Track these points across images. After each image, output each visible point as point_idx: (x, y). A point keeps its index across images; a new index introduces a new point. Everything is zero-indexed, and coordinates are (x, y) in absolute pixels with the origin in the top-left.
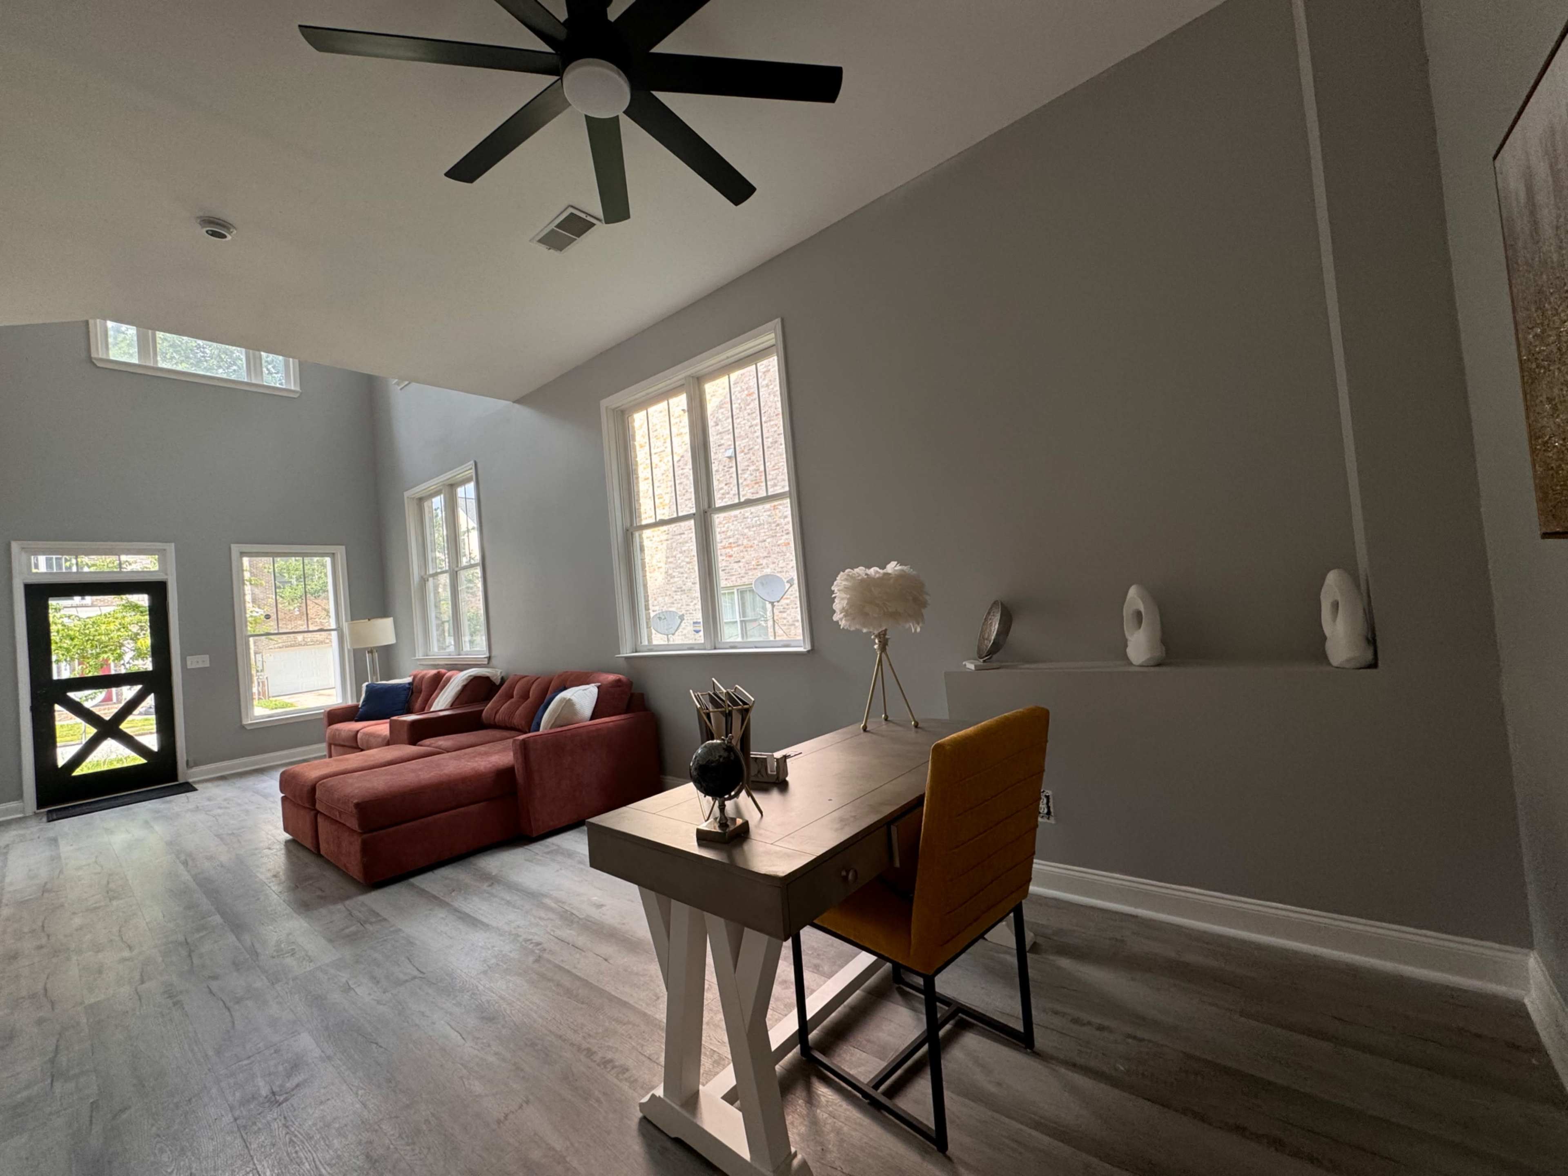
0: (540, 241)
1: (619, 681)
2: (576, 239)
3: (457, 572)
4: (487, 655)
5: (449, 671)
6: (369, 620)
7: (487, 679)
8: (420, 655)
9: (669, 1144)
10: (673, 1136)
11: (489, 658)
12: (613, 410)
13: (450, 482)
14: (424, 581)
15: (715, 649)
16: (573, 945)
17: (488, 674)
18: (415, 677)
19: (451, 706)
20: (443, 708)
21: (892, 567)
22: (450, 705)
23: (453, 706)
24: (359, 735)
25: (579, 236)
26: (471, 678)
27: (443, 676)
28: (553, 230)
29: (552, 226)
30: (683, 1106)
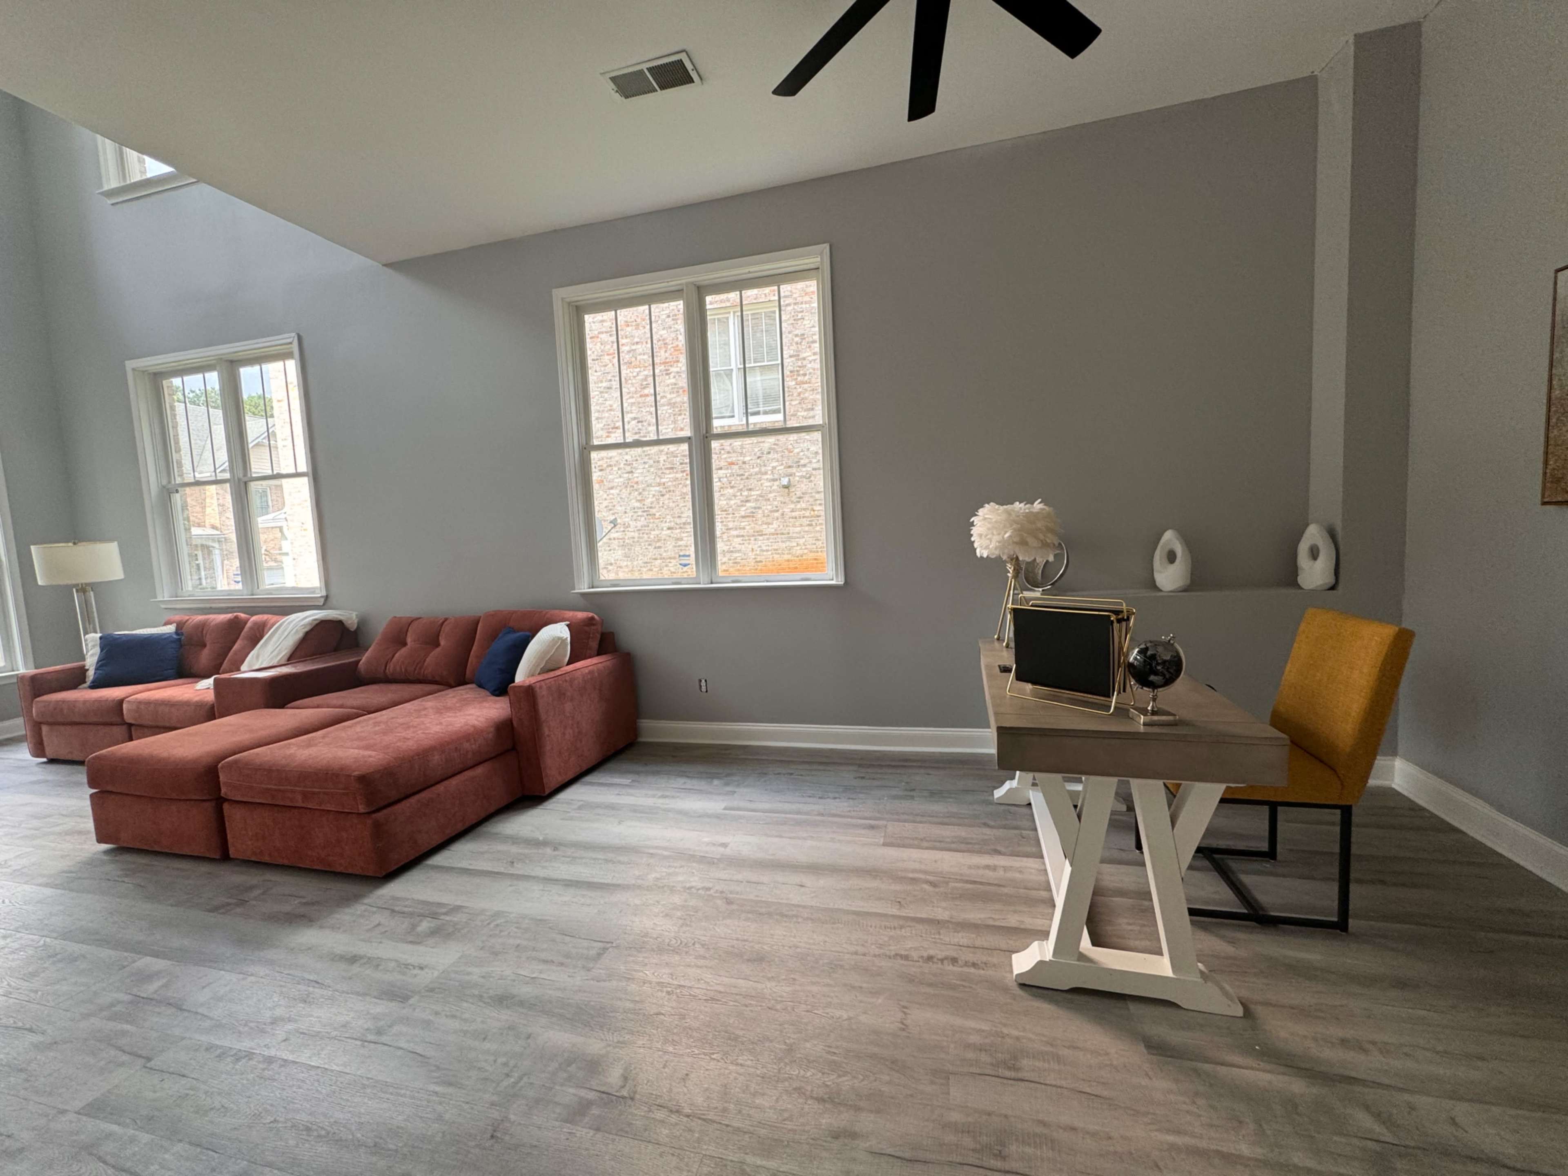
0: (614, 79)
1: (592, 618)
2: (655, 90)
3: (246, 483)
4: (324, 593)
5: (252, 615)
6: (75, 544)
7: (340, 623)
8: (164, 594)
9: (1069, 996)
10: (1067, 988)
11: (327, 598)
12: (569, 303)
13: (230, 357)
14: (168, 492)
15: (712, 583)
16: (748, 882)
17: (341, 618)
18: (180, 626)
19: (289, 660)
20: (275, 662)
21: (1038, 506)
22: (286, 658)
23: (293, 657)
24: (125, 706)
25: (662, 87)
26: (317, 622)
27: (246, 623)
28: (641, 72)
29: (644, 67)
30: (1078, 960)
